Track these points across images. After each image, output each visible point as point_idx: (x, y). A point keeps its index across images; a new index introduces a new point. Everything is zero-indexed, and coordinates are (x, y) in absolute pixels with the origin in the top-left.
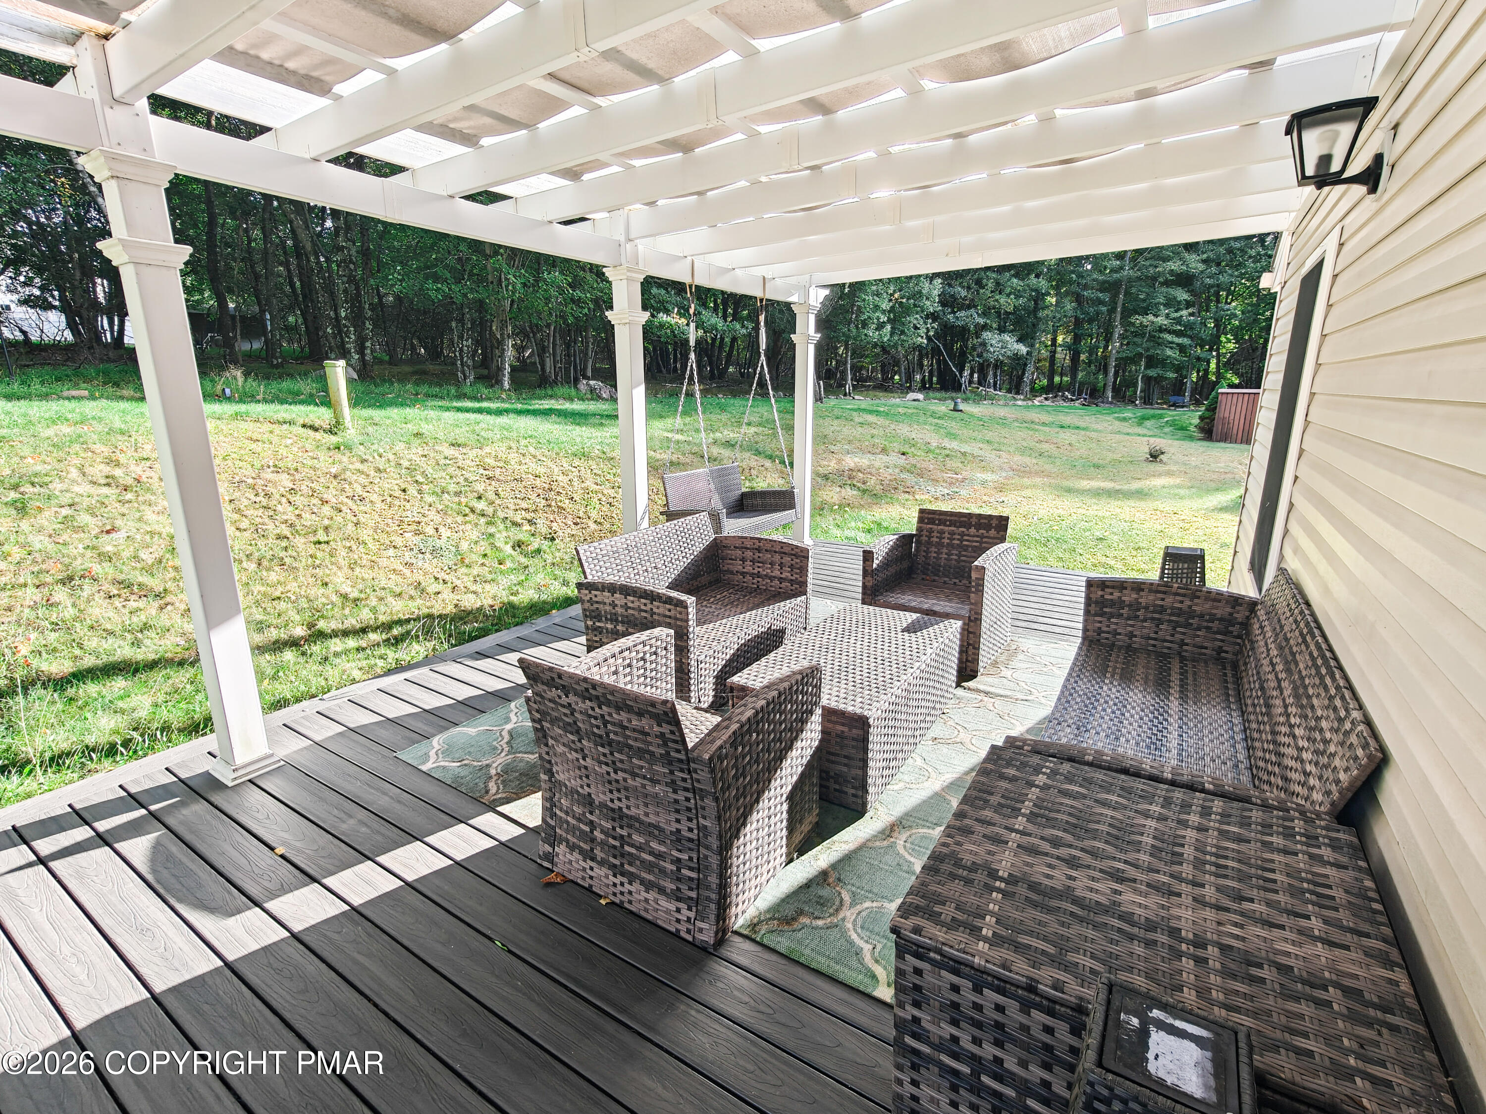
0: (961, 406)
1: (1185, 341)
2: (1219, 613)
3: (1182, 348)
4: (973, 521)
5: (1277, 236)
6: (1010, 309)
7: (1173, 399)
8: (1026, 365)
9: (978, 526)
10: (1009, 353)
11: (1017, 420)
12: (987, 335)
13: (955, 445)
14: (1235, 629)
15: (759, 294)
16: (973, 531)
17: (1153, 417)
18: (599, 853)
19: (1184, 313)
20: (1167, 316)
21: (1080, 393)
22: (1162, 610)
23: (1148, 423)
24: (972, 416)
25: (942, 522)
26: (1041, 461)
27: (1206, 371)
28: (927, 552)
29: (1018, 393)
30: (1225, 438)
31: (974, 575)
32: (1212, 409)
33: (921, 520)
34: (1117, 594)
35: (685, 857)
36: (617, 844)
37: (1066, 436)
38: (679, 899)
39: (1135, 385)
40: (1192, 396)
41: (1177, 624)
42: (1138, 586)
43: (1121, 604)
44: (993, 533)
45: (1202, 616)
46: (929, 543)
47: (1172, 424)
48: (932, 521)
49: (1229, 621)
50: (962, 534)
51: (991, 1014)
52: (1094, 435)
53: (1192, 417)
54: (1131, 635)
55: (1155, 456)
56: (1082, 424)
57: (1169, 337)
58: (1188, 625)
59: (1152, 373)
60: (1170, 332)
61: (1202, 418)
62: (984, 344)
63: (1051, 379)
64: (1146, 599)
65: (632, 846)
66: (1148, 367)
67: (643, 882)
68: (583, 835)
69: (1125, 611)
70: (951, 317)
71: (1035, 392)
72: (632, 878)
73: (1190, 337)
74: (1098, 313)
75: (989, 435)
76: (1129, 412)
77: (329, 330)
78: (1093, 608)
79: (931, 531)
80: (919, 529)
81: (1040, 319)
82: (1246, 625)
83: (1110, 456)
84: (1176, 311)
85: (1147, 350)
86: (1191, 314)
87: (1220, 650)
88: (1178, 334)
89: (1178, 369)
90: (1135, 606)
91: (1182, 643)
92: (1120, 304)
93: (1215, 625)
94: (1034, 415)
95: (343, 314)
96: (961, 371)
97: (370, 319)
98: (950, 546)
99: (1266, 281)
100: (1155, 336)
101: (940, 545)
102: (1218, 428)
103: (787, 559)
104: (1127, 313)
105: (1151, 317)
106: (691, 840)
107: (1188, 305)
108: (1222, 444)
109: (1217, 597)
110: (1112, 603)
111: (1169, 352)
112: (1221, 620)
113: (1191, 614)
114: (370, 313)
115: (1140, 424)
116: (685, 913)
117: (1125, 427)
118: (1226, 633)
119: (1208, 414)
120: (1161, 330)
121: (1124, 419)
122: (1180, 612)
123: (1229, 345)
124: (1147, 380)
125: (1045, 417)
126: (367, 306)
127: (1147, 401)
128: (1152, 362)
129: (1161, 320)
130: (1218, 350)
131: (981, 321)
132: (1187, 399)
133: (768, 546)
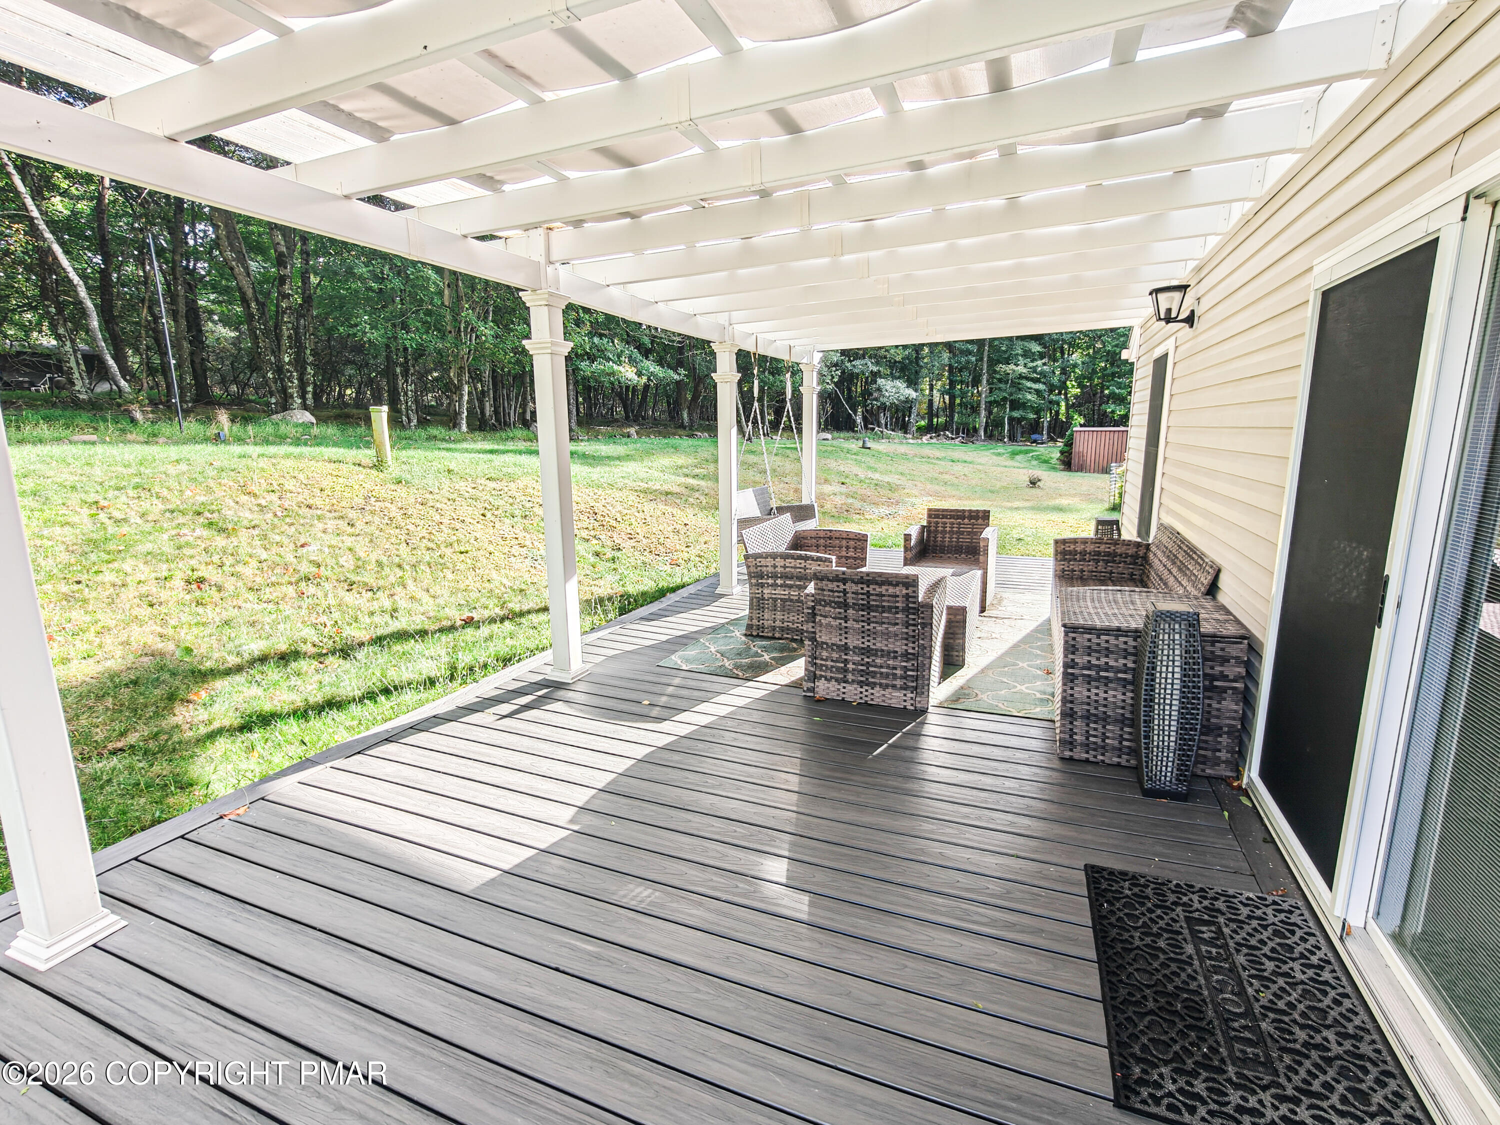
0: (868, 445)
1: (1041, 387)
2: (1130, 552)
3: (1038, 392)
4: (967, 514)
5: (1130, 329)
6: (899, 358)
7: (1034, 437)
8: (911, 407)
9: (971, 517)
10: (902, 398)
11: (916, 455)
12: (881, 381)
13: (877, 476)
14: (1139, 561)
15: (785, 357)
16: (966, 521)
17: (1020, 452)
18: (850, 677)
19: (1039, 363)
20: (1025, 365)
21: (957, 433)
22: (1098, 553)
23: (1018, 457)
24: (879, 452)
25: (944, 517)
26: (949, 488)
27: (1057, 413)
28: (935, 538)
29: (906, 433)
30: (1081, 468)
31: (982, 544)
32: (1069, 444)
33: (929, 516)
34: (1072, 547)
35: (909, 665)
36: (864, 668)
37: (958, 468)
38: (905, 689)
39: (1002, 425)
40: (1048, 434)
41: (1107, 562)
42: (1085, 541)
43: (1075, 552)
44: (980, 521)
45: (1121, 555)
46: (936, 531)
47: (1037, 458)
48: (937, 516)
49: (1135, 556)
50: (960, 524)
51: (1104, 645)
52: (980, 467)
53: (1053, 451)
54: (1082, 571)
55: (1033, 483)
56: (966, 458)
57: (1029, 384)
58: (1114, 562)
59: (1016, 414)
60: (1027, 379)
61: (1062, 453)
62: (879, 390)
63: (931, 420)
64: (1090, 548)
65: (875, 666)
66: (1012, 409)
67: (881, 685)
68: (838, 670)
69: (1078, 557)
70: (848, 365)
71: (922, 431)
72: (873, 685)
73: (1044, 383)
74: (968, 362)
75: (901, 468)
76: (1000, 448)
77: (270, 375)
78: (1059, 557)
79: (937, 523)
80: (929, 522)
81: (921, 367)
82: (1145, 558)
83: (999, 485)
84: (1032, 361)
85: (1011, 394)
86: (1044, 364)
87: (1132, 574)
88: (1036, 381)
89: (1038, 411)
90: (1083, 553)
91: (1111, 572)
92: (986, 353)
93: (1128, 560)
94: (927, 451)
95: (287, 359)
96: (855, 412)
97: (311, 364)
98: (951, 532)
99: (1125, 355)
100: (1016, 383)
101: (944, 532)
102: (1075, 461)
103: (852, 543)
104: (992, 363)
105: (1012, 366)
106: (913, 654)
107: (1042, 356)
108: (1079, 474)
109: (1128, 543)
110: (1070, 553)
111: (1029, 397)
112: (1132, 556)
113: (1115, 554)
114: (311, 359)
115: (1013, 459)
116: (910, 695)
117: (1001, 460)
118: (1135, 563)
119: (1066, 449)
120: (1021, 377)
121: (999, 454)
122: (1108, 554)
123: (1075, 391)
124: (1011, 419)
125: (938, 454)
126: (308, 352)
127: (1012, 438)
128: (1016, 405)
129: (1021, 369)
130: (1066, 394)
131: (875, 369)
132: (1045, 437)
133: (837, 535)
